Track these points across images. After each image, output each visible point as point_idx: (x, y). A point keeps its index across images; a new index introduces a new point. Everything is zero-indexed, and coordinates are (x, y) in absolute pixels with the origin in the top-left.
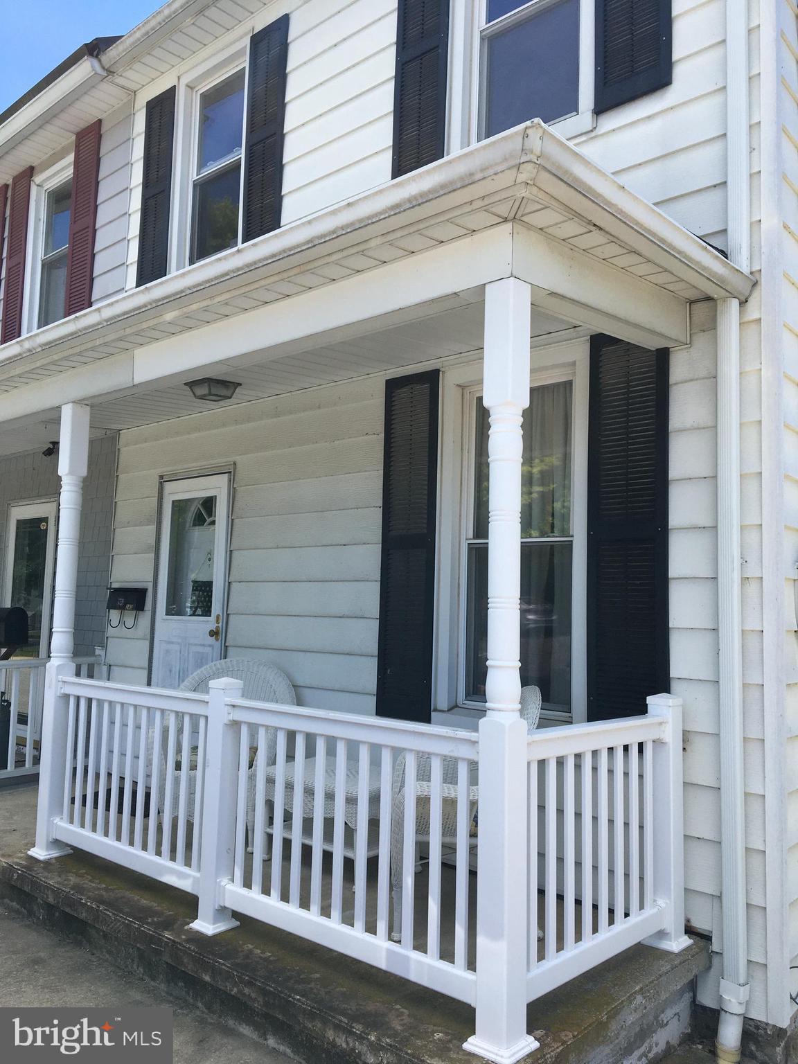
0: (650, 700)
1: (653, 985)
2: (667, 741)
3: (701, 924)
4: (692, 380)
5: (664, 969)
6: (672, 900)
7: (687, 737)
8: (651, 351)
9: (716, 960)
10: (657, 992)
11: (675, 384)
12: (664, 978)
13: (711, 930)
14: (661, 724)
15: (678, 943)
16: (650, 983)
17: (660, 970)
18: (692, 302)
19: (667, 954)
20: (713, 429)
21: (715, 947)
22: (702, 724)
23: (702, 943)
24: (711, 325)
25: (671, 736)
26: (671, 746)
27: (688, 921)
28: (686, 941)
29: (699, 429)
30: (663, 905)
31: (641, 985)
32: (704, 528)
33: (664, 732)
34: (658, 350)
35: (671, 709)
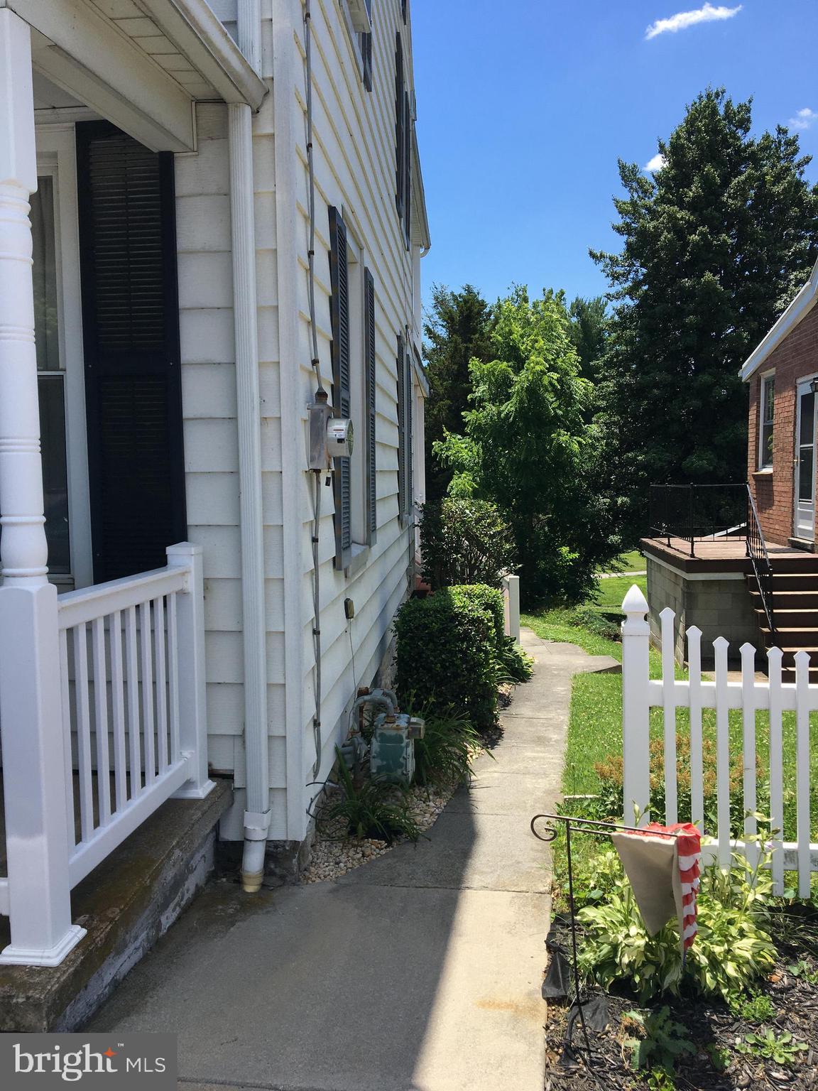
0: (170, 550)
1: (187, 835)
2: (190, 590)
3: (222, 765)
4: (201, 195)
5: (195, 817)
6: (198, 749)
7: (207, 584)
8: (152, 153)
9: (238, 796)
10: (192, 841)
11: (182, 197)
12: (197, 826)
13: (232, 769)
14: (183, 574)
15: (203, 789)
16: (185, 834)
17: (192, 819)
18: (198, 102)
19: (194, 801)
20: (227, 253)
21: (238, 783)
22: (223, 569)
23: (225, 783)
24: (222, 133)
25: (193, 584)
26: (194, 595)
27: (210, 765)
28: (210, 785)
29: (211, 252)
30: (189, 756)
31: (177, 839)
32: (219, 364)
33: (186, 582)
34: (161, 153)
35: (193, 557)
